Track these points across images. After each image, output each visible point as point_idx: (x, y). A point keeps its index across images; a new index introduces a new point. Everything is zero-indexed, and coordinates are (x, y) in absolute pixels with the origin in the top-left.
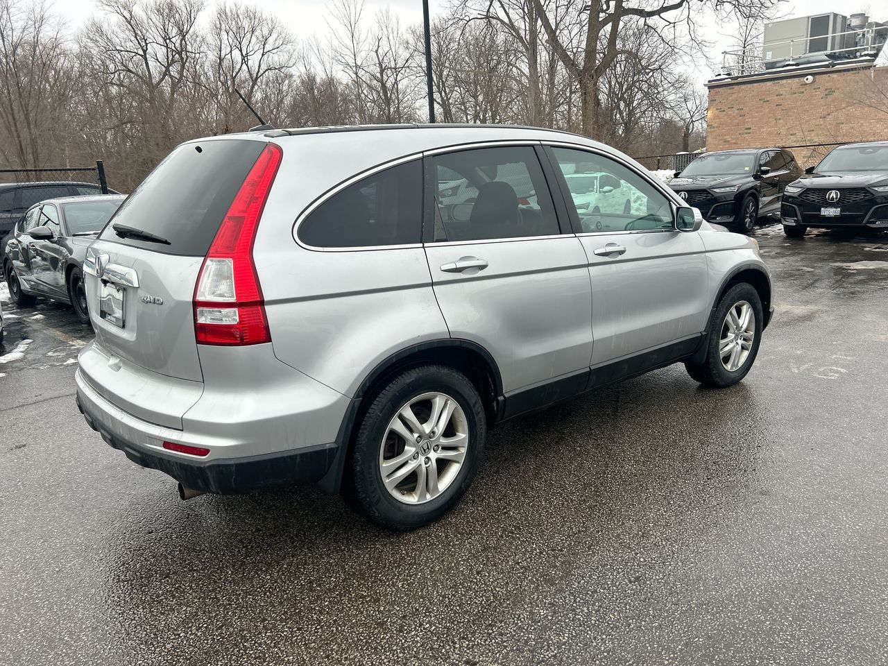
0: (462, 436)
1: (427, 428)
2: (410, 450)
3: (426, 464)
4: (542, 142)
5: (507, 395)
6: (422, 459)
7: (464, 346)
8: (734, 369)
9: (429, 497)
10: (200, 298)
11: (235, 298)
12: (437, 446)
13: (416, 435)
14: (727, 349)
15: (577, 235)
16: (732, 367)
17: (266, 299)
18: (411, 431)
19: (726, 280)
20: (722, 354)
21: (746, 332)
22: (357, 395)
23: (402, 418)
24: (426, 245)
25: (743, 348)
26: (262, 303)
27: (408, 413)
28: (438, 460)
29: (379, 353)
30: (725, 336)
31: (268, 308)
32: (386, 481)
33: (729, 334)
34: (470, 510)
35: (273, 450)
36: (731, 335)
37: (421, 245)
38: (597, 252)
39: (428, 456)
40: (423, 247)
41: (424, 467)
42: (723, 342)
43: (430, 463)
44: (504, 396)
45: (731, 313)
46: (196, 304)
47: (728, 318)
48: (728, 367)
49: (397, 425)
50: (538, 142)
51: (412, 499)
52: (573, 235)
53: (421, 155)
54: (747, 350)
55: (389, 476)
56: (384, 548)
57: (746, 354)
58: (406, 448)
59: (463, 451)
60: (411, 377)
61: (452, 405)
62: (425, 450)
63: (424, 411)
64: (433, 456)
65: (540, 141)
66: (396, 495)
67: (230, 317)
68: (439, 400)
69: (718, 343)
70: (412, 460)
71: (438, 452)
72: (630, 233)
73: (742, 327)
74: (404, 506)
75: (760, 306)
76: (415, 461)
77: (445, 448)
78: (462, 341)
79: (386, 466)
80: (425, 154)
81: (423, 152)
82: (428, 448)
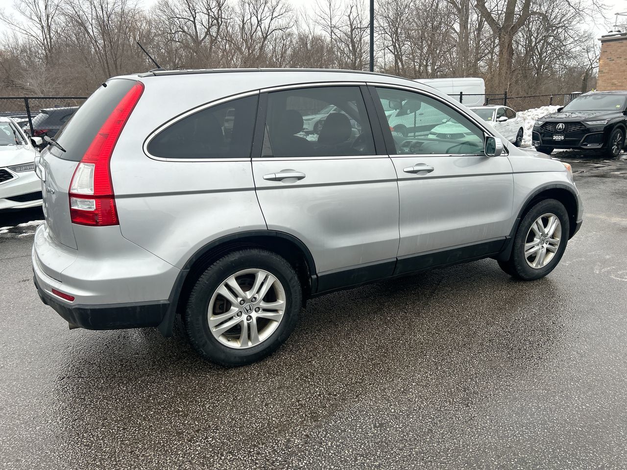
0: (281, 302)
1: (249, 295)
2: (234, 310)
3: (247, 320)
4: (368, 84)
5: (319, 275)
6: (244, 317)
7: (279, 236)
8: (539, 267)
9: (250, 344)
10: (74, 191)
11: (93, 192)
12: (259, 308)
13: (240, 299)
14: (532, 250)
15: (390, 156)
16: (537, 265)
17: (116, 194)
18: (236, 296)
19: (531, 196)
20: (527, 254)
21: (553, 238)
22: (185, 267)
23: (227, 286)
24: (253, 159)
25: (548, 251)
26: (113, 197)
27: (233, 282)
28: (259, 320)
29: (204, 238)
30: (531, 240)
31: (117, 200)
32: (213, 330)
33: (535, 239)
34: (286, 357)
35: (119, 301)
36: (537, 240)
37: (250, 159)
38: (405, 170)
39: (250, 315)
40: (251, 161)
41: (246, 323)
42: (528, 245)
43: (251, 320)
44: (317, 275)
45: (537, 223)
46: (71, 195)
47: (534, 226)
48: (533, 265)
49: (223, 290)
50: (365, 84)
51: (235, 345)
52: (387, 156)
53: (258, 92)
54: (553, 252)
55: (217, 326)
56: (210, 379)
57: (551, 256)
58: (232, 308)
59: (282, 313)
60: (235, 256)
61: (272, 279)
62: (247, 311)
63: (247, 282)
64: (254, 315)
65: (366, 82)
66: (223, 341)
67: (90, 206)
68: (261, 275)
69: (523, 246)
70: (236, 316)
71: (259, 312)
72: (450, 156)
73: (547, 234)
74: (228, 349)
75: (566, 217)
76: (238, 317)
77: (265, 310)
78: (277, 232)
79: (212, 319)
80: (261, 91)
81: (260, 90)
82: (250, 309)
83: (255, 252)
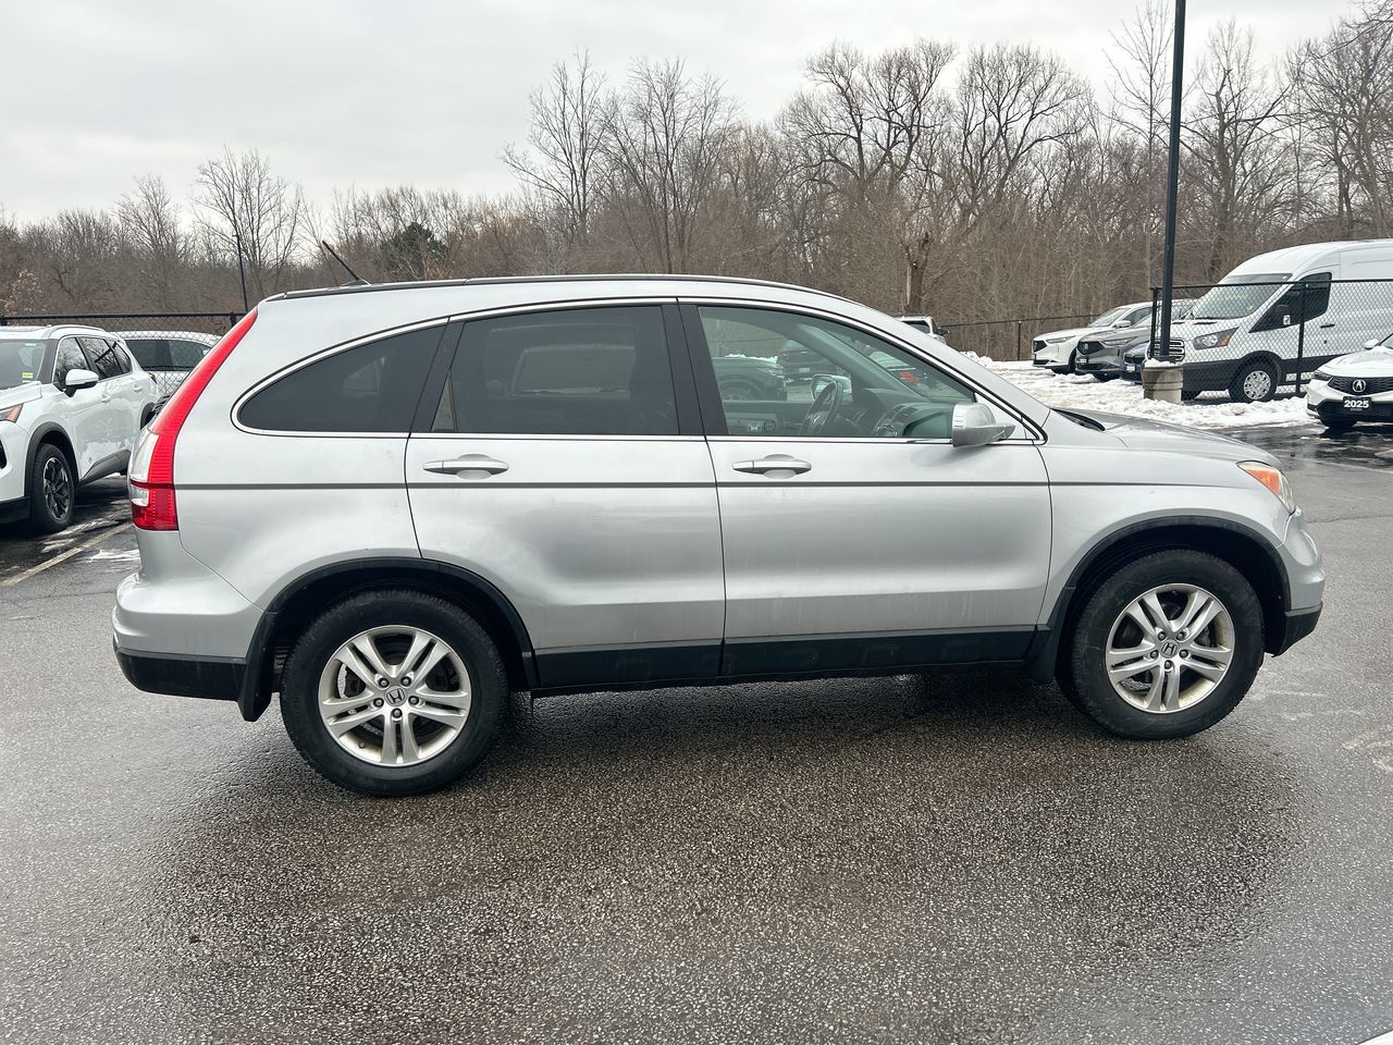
0: (463, 696)
1: (395, 671)
2: (369, 694)
3: (393, 716)
4: (680, 300)
5: (537, 653)
6: (387, 709)
7: (446, 571)
8: (1164, 711)
9: (401, 761)
11: (148, 478)
12: (416, 698)
13: (378, 677)
14: (1135, 667)
15: (708, 438)
16: (1156, 706)
17: (177, 482)
18: (372, 670)
20: (1114, 674)
21: (1205, 645)
22: (271, 608)
23: (354, 649)
24: (413, 435)
26: (172, 487)
27: (364, 645)
28: (416, 718)
30: (1126, 642)
31: (177, 492)
32: (330, 723)
33: (1142, 641)
36: (1148, 644)
37: (405, 435)
38: (739, 466)
39: (399, 708)
40: (407, 438)
41: (389, 720)
42: (1118, 654)
43: (401, 717)
44: (533, 651)
45: (1142, 605)
47: (1135, 612)
48: (1144, 704)
49: (346, 657)
50: (674, 300)
51: (371, 756)
52: (702, 438)
53: (445, 320)
55: (336, 717)
58: (364, 690)
59: (463, 714)
60: (366, 600)
61: (443, 649)
62: (394, 699)
64: (407, 710)
65: (677, 297)
66: (349, 744)
68: (420, 639)
69: (1097, 654)
70: (372, 706)
71: (417, 706)
73: (1182, 634)
74: (346, 755)
76: (376, 709)
77: (430, 704)
78: (440, 564)
79: (327, 704)
80: (452, 319)
81: (449, 317)
82: (400, 697)
83: (405, 597)
